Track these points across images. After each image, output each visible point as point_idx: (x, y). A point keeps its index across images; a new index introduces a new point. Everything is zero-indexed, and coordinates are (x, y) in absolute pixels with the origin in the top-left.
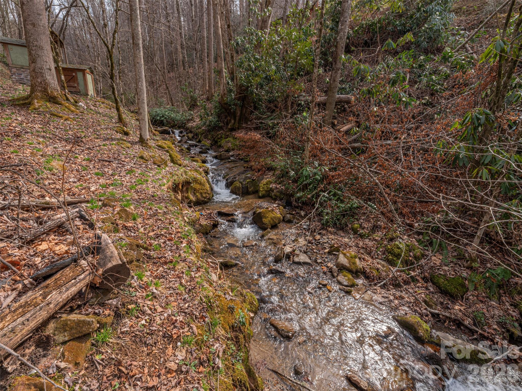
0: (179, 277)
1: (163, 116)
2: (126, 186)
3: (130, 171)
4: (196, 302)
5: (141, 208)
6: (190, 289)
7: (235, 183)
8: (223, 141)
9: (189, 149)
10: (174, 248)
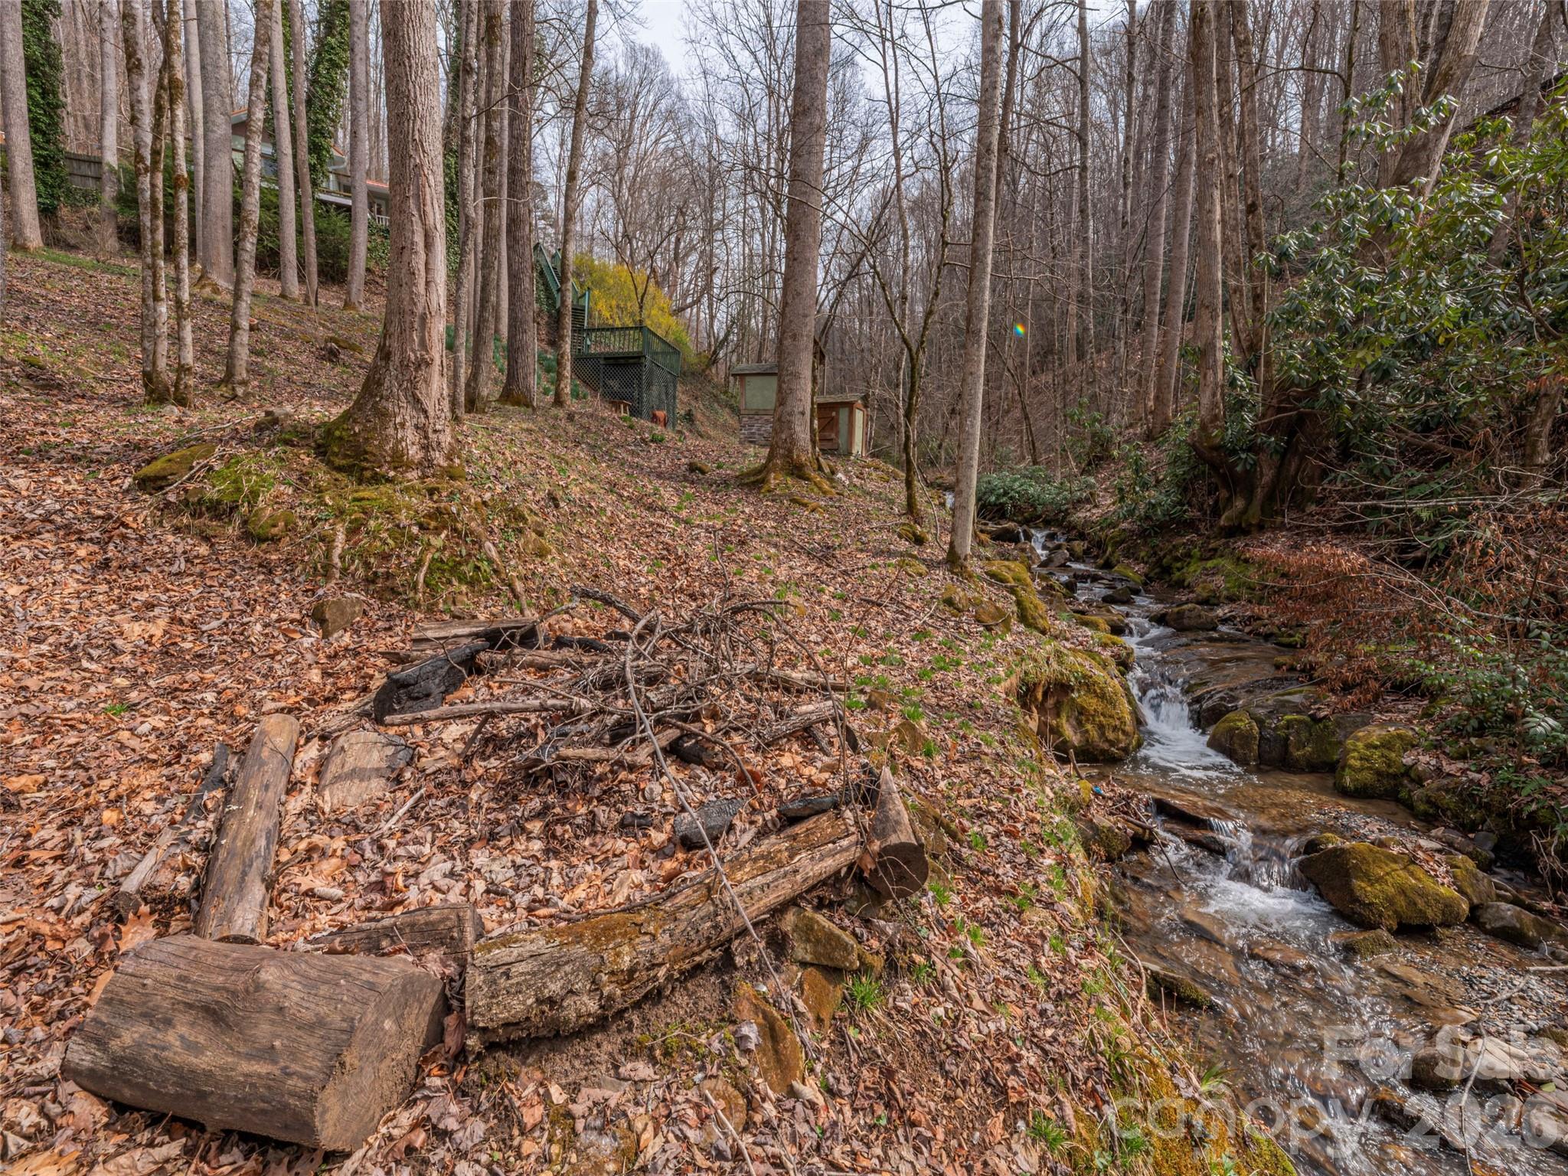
0: (1032, 945)
1: (1005, 493)
2: (911, 669)
3: (921, 634)
4: (1077, 1039)
5: (942, 732)
6: (1059, 993)
7: (1230, 715)
8: (1192, 569)
9: (1071, 587)
10: (1022, 859)
